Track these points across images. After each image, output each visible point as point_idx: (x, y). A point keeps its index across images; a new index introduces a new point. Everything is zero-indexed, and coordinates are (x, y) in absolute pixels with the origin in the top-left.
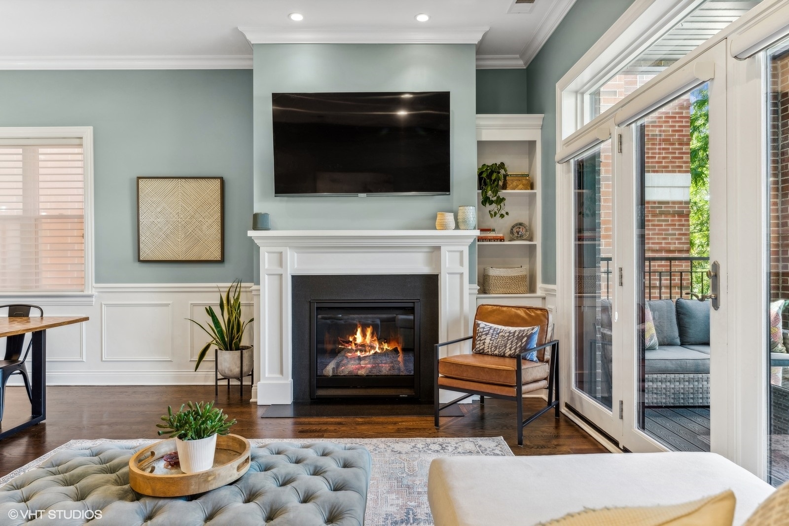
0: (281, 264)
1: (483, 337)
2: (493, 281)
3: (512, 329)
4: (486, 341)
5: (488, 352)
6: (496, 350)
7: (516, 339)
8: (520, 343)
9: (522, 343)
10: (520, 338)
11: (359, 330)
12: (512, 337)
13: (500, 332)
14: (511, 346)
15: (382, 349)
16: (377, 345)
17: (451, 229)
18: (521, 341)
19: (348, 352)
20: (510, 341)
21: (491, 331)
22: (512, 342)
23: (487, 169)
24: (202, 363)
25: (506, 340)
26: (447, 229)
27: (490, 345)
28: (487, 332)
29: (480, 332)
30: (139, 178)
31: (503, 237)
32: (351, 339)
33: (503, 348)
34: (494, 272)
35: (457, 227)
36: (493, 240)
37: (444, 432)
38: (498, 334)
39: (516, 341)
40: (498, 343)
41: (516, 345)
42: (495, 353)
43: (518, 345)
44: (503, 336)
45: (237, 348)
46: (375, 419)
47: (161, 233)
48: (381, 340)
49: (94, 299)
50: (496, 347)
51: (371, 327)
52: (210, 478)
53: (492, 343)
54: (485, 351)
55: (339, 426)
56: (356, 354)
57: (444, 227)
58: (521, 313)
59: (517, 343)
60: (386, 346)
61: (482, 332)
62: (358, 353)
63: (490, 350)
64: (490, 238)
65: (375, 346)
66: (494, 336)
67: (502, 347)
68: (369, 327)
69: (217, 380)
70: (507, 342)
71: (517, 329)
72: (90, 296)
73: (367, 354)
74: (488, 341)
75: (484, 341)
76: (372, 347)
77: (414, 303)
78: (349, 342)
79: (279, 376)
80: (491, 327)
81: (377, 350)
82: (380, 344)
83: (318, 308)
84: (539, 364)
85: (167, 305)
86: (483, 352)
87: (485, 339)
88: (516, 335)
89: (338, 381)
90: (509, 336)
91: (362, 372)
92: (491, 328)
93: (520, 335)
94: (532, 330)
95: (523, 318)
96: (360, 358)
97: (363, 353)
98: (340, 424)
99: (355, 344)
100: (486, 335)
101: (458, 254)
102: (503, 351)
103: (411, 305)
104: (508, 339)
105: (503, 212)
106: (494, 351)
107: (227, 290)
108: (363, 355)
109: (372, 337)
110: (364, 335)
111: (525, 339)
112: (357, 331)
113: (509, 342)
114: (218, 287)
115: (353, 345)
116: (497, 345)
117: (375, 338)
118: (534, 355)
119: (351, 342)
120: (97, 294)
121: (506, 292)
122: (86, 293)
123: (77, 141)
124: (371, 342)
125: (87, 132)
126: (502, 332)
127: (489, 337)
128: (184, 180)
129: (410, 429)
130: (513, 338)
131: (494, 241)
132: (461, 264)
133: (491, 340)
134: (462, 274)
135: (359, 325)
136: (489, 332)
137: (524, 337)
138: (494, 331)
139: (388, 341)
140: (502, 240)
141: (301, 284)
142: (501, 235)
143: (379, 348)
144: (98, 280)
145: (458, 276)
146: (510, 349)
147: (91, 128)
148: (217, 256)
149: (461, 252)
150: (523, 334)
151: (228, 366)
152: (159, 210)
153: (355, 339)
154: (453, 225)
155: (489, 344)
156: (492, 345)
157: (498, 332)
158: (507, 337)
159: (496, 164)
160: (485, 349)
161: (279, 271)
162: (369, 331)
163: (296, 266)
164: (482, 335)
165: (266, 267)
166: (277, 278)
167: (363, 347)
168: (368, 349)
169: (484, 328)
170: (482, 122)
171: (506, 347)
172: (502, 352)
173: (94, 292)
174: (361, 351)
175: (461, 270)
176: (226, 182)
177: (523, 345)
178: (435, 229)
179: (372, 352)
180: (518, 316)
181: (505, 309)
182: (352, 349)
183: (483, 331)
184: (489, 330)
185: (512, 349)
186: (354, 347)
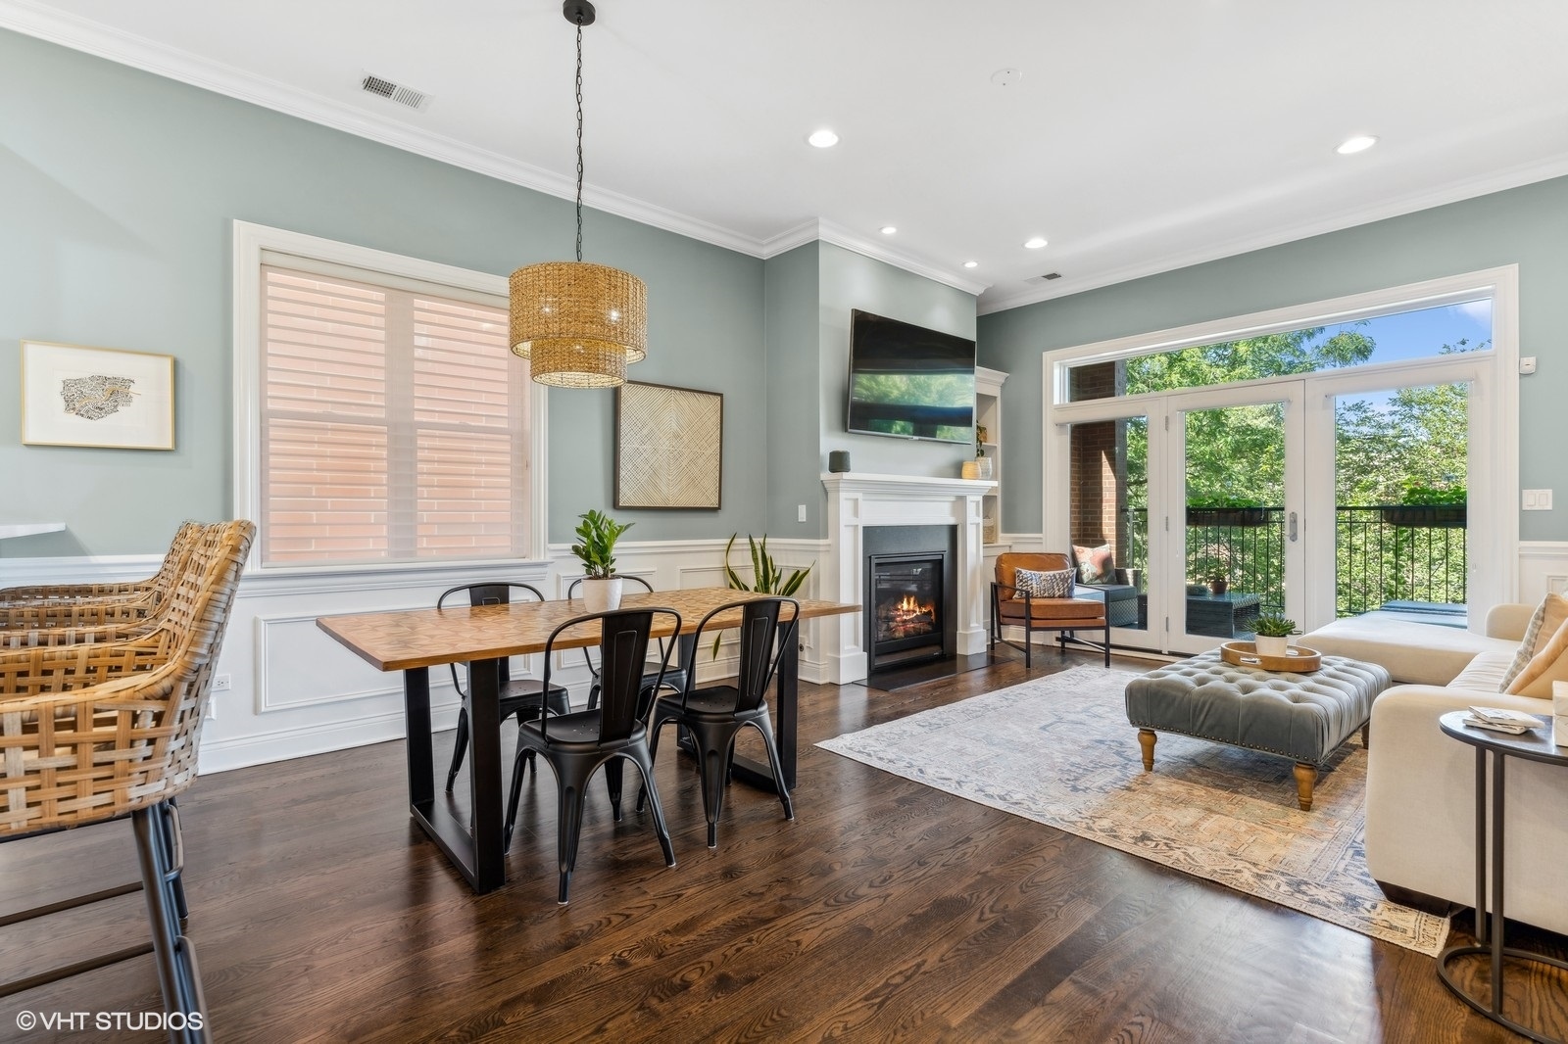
0: (856, 513)
1: (1029, 582)
4: (1033, 586)
5: (1037, 595)
8: (1067, 584)
10: (1064, 580)
11: (905, 600)
12: (1055, 579)
14: (1058, 587)
15: (922, 612)
16: (917, 609)
18: (1067, 582)
19: (898, 617)
22: (1058, 584)
28: (1030, 577)
32: (899, 607)
33: (1051, 590)
38: (1040, 578)
39: (1061, 582)
40: (1045, 586)
41: (1063, 586)
43: (1065, 586)
44: (1045, 580)
47: (647, 467)
48: (921, 605)
50: (1044, 590)
51: (913, 596)
54: (1035, 595)
60: (924, 610)
66: (1038, 581)
70: (1053, 584)
73: (911, 617)
75: (1031, 586)
76: (914, 611)
77: (942, 554)
78: (898, 610)
82: (920, 608)
83: (878, 565)
87: (1032, 584)
88: (1057, 577)
91: (907, 631)
92: (1031, 574)
96: (905, 621)
97: (908, 616)
99: (903, 610)
101: (975, 504)
103: (940, 557)
108: (908, 618)
109: (914, 603)
110: (909, 603)
113: (1055, 584)
115: (901, 611)
116: (1045, 588)
117: (916, 604)
120: (552, 560)
124: (913, 608)
126: (1042, 576)
127: (1034, 582)
128: (678, 392)
132: (978, 514)
135: (905, 596)
136: (1032, 578)
137: (1068, 579)
138: (1035, 577)
139: (925, 607)
143: (919, 612)
145: (975, 526)
146: (1059, 590)
148: (714, 502)
149: (978, 502)
150: (1064, 576)
152: (645, 432)
153: (902, 607)
158: (1050, 581)
161: (854, 521)
162: (912, 600)
163: (867, 516)
165: (845, 516)
166: (851, 529)
167: (907, 612)
168: (911, 613)
169: (1026, 574)
171: (1053, 589)
173: (548, 558)
174: (906, 615)
175: (977, 520)
176: (725, 400)
179: (914, 615)
185: (1061, 590)
186: (901, 613)
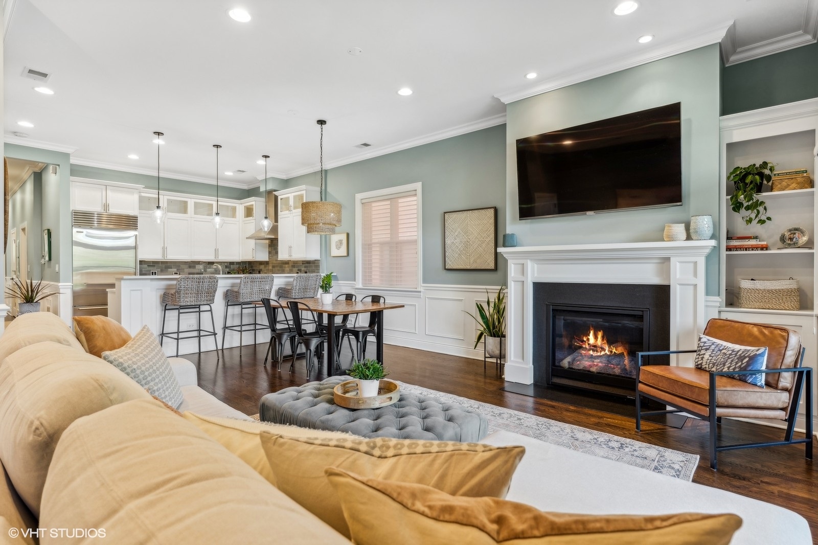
0: (523, 273)
1: (703, 352)
2: (745, 294)
3: (737, 347)
4: (705, 356)
5: (706, 367)
6: (714, 367)
7: (737, 358)
8: (740, 364)
9: (742, 364)
10: (741, 358)
11: (592, 333)
12: (734, 355)
13: (723, 349)
14: (730, 365)
15: (611, 352)
16: (607, 348)
17: (679, 240)
18: (742, 361)
19: (583, 350)
20: (731, 359)
21: (713, 347)
22: (732, 361)
23: (741, 172)
24: (479, 343)
25: (727, 358)
26: (675, 241)
27: (708, 361)
28: (708, 347)
29: (700, 347)
30: (445, 213)
31: (767, 245)
32: (585, 339)
33: (721, 366)
34: (745, 284)
35: (689, 238)
36: (750, 249)
37: (641, 436)
38: (721, 351)
39: (737, 360)
40: (717, 360)
41: (736, 365)
42: (712, 370)
43: (737, 366)
44: (725, 354)
45: (498, 336)
46: (587, 410)
47: (457, 250)
48: (610, 343)
49: (422, 294)
50: (714, 364)
51: (602, 331)
52: (360, 402)
53: (711, 359)
54: (703, 367)
55: (550, 408)
56: (589, 352)
57: (671, 238)
58: (755, 330)
59: (737, 363)
60: (614, 350)
61: (702, 347)
62: (591, 352)
63: (707, 366)
64: (746, 246)
65: (605, 348)
66: (714, 353)
67: (720, 364)
68: (600, 331)
69: (485, 357)
70: (727, 360)
71: (743, 348)
72: (420, 292)
73: (599, 354)
74: (707, 356)
75: (702, 356)
76: (603, 349)
77: (643, 311)
78: (583, 341)
79: (521, 361)
80: (715, 342)
81: (607, 352)
82: (609, 347)
83: (553, 310)
84: (765, 389)
85: (461, 300)
86: (701, 367)
87: (704, 354)
88: (739, 354)
89: (572, 373)
90: (730, 354)
91: (594, 369)
92: (713, 344)
93: (742, 355)
94: (757, 351)
95: (756, 338)
96: (592, 356)
97: (596, 353)
98: (553, 407)
99: (589, 344)
100: (706, 350)
101: (692, 265)
102: (721, 369)
103: (640, 313)
104: (729, 358)
105: (764, 218)
106: (712, 368)
107: (498, 291)
108: (595, 354)
109: (603, 340)
110: (596, 337)
111: (747, 359)
112: (590, 332)
113: (729, 361)
114: (486, 289)
115: (587, 344)
116: (716, 362)
117: (605, 341)
118: (762, 379)
119: (585, 341)
120: (423, 290)
121: (764, 307)
122: (417, 290)
123: (414, 193)
124: (601, 344)
125: (418, 186)
126: (725, 349)
128: (471, 212)
129: (609, 425)
130: (735, 357)
131: (753, 250)
132: (695, 275)
133: (710, 356)
134: (695, 286)
135: (591, 328)
136: (710, 348)
137: (745, 358)
138: (715, 347)
139: (616, 346)
140: (766, 248)
141: (541, 289)
142: (764, 243)
143: (608, 351)
144: (425, 281)
145: (692, 287)
146: (729, 368)
147: (421, 183)
148: (492, 266)
149: (695, 263)
150: (747, 353)
151: (491, 348)
152: (456, 234)
153: (588, 340)
154: (684, 236)
155: (708, 359)
156: (710, 361)
157: (721, 348)
158: (728, 355)
159: (754, 165)
160: (703, 364)
161: (521, 278)
162: (600, 335)
163: (536, 275)
164: (702, 349)
165: (513, 275)
166: (520, 284)
167: (594, 348)
168: (599, 350)
169: (705, 343)
170: (731, 123)
171: (724, 365)
172: (719, 370)
173: (421, 289)
174: (593, 351)
175: (694, 281)
176: (498, 210)
177: (742, 366)
178: (663, 240)
179: (603, 353)
180: (751, 334)
181: (737, 325)
182: (586, 348)
183: (704, 346)
184: (710, 346)
185: (731, 368)
186: (587, 347)
